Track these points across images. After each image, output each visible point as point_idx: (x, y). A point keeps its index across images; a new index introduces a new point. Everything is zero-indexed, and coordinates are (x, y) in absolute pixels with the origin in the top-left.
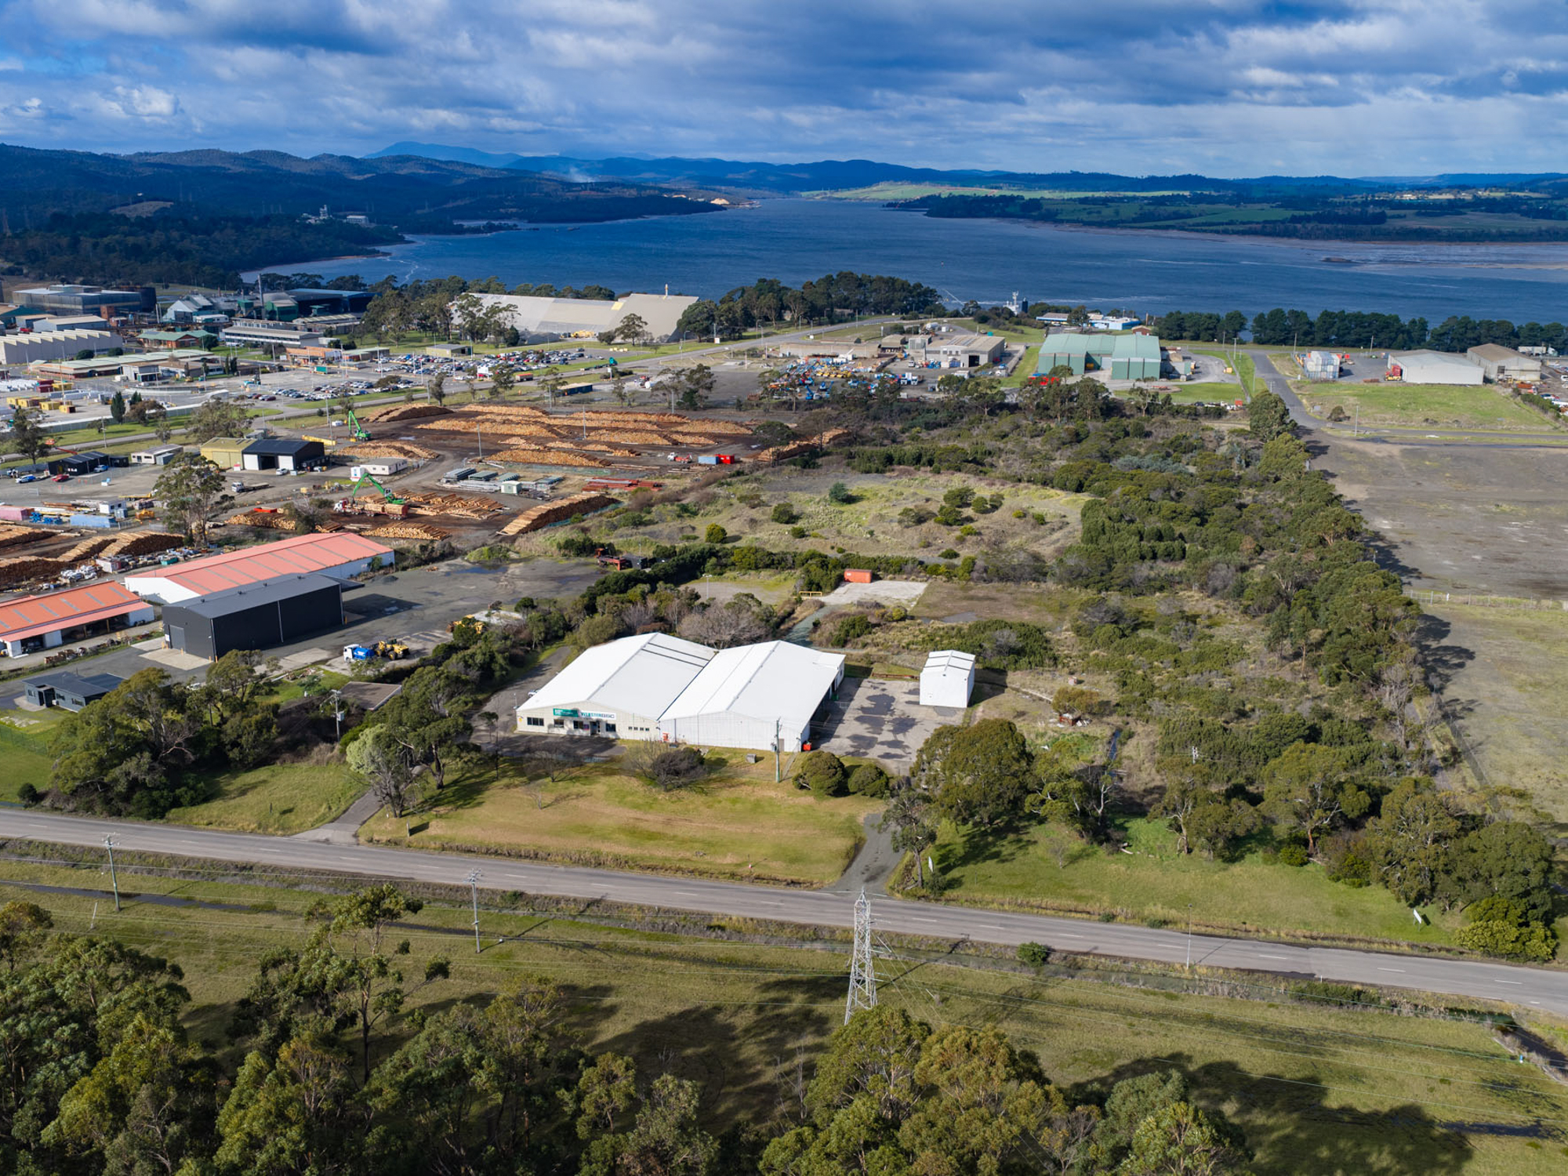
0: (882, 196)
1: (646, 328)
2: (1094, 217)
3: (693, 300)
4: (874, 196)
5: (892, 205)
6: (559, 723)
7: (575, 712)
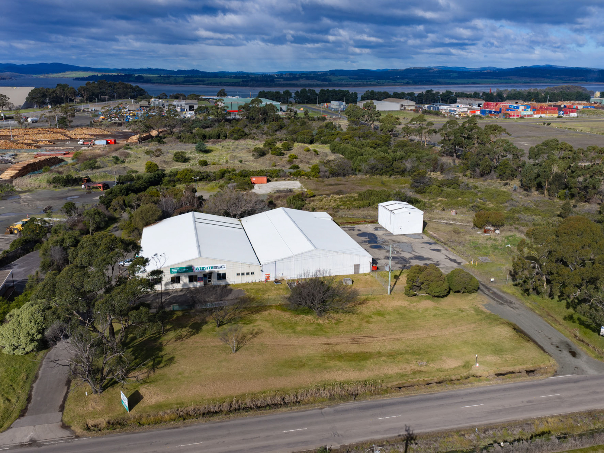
0: (70, 76)
1: (9, 101)
2: (167, 81)
3: (29, 89)
4: (67, 76)
5: (77, 79)
6: (176, 280)
7: (190, 269)
